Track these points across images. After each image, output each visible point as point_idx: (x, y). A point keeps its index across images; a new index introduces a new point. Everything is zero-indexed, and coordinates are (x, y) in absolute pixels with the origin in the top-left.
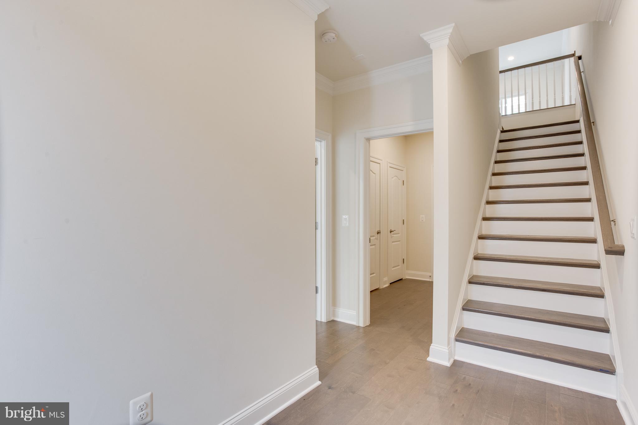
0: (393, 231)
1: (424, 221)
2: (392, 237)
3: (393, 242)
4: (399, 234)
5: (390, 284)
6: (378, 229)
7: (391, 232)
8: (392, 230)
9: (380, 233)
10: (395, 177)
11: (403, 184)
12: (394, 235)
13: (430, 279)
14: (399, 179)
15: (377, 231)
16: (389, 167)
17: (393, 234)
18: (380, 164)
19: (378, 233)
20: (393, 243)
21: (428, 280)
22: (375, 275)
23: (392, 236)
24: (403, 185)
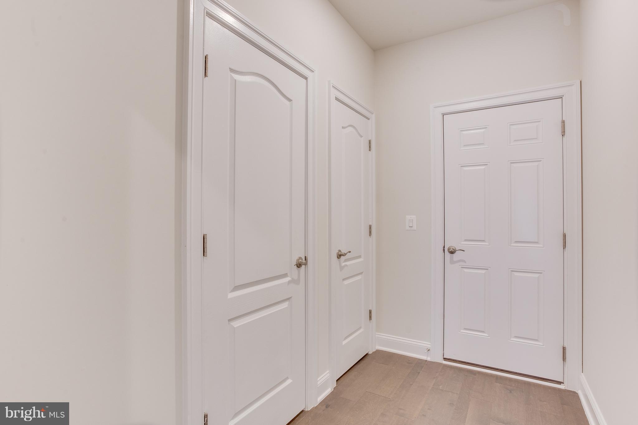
0: (345, 254)
1: (415, 227)
2: (342, 268)
3: (344, 280)
4: (360, 257)
5: (337, 381)
6: (299, 254)
7: (339, 256)
8: (343, 251)
9: (306, 264)
10: (350, 129)
11: (370, 147)
12: (348, 263)
13: (427, 356)
14: (361, 137)
15: (297, 258)
16: (333, 99)
17: (346, 260)
18: (306, 78)
19: (299, 265)
20: (346, 282)
21: (424, 357)
22: (289, 381)
23: (343, 264)
24: (370, 150)
